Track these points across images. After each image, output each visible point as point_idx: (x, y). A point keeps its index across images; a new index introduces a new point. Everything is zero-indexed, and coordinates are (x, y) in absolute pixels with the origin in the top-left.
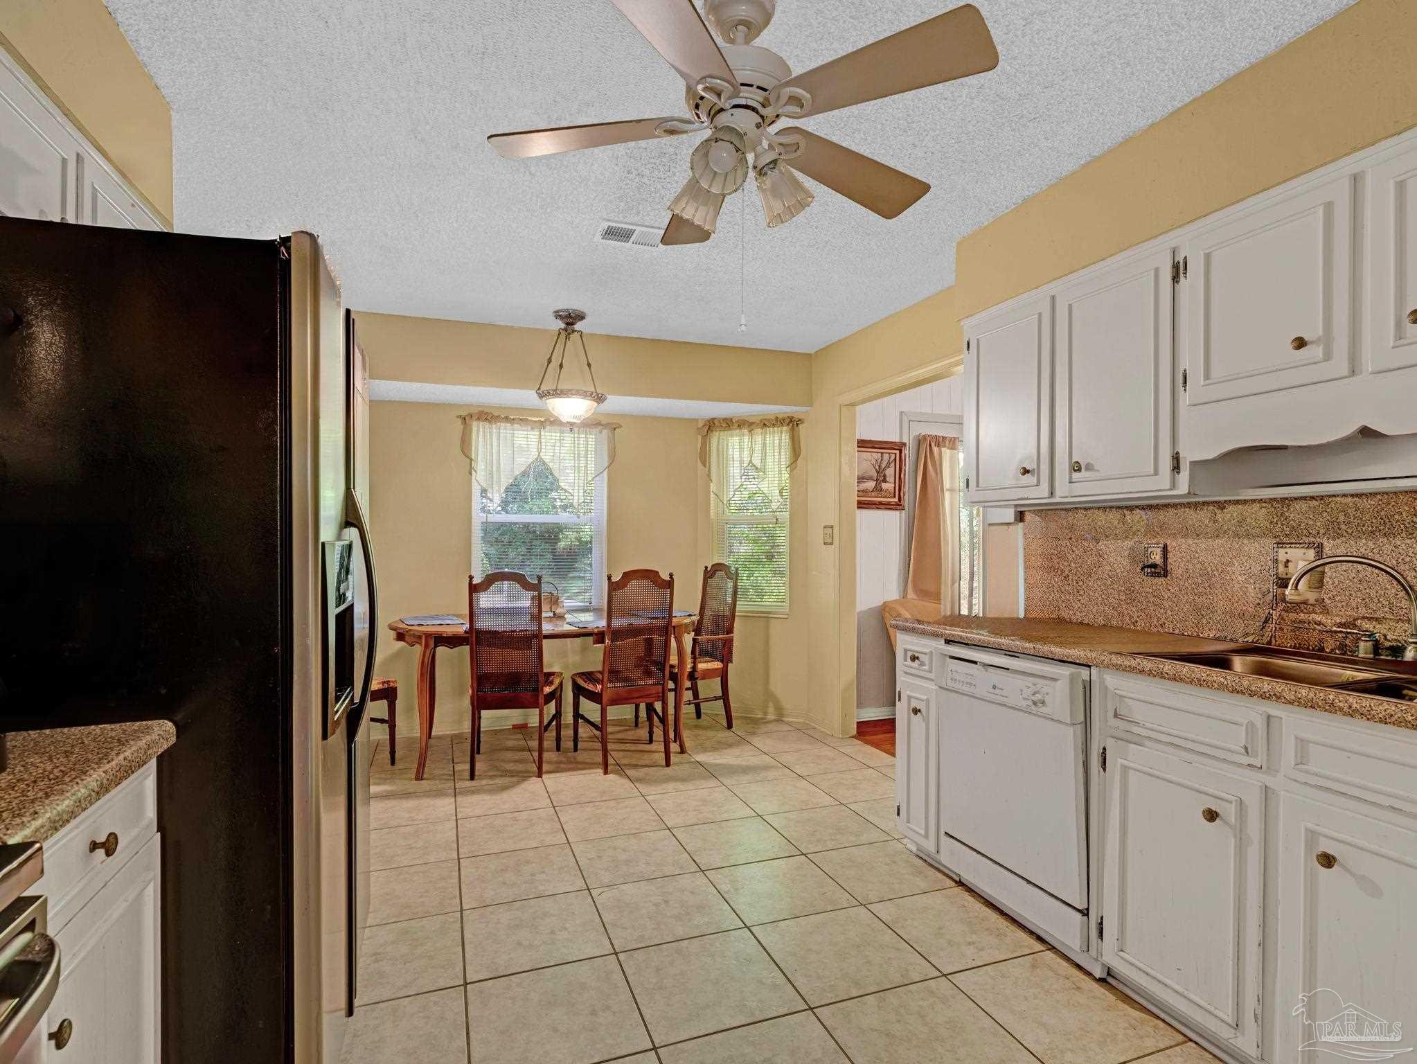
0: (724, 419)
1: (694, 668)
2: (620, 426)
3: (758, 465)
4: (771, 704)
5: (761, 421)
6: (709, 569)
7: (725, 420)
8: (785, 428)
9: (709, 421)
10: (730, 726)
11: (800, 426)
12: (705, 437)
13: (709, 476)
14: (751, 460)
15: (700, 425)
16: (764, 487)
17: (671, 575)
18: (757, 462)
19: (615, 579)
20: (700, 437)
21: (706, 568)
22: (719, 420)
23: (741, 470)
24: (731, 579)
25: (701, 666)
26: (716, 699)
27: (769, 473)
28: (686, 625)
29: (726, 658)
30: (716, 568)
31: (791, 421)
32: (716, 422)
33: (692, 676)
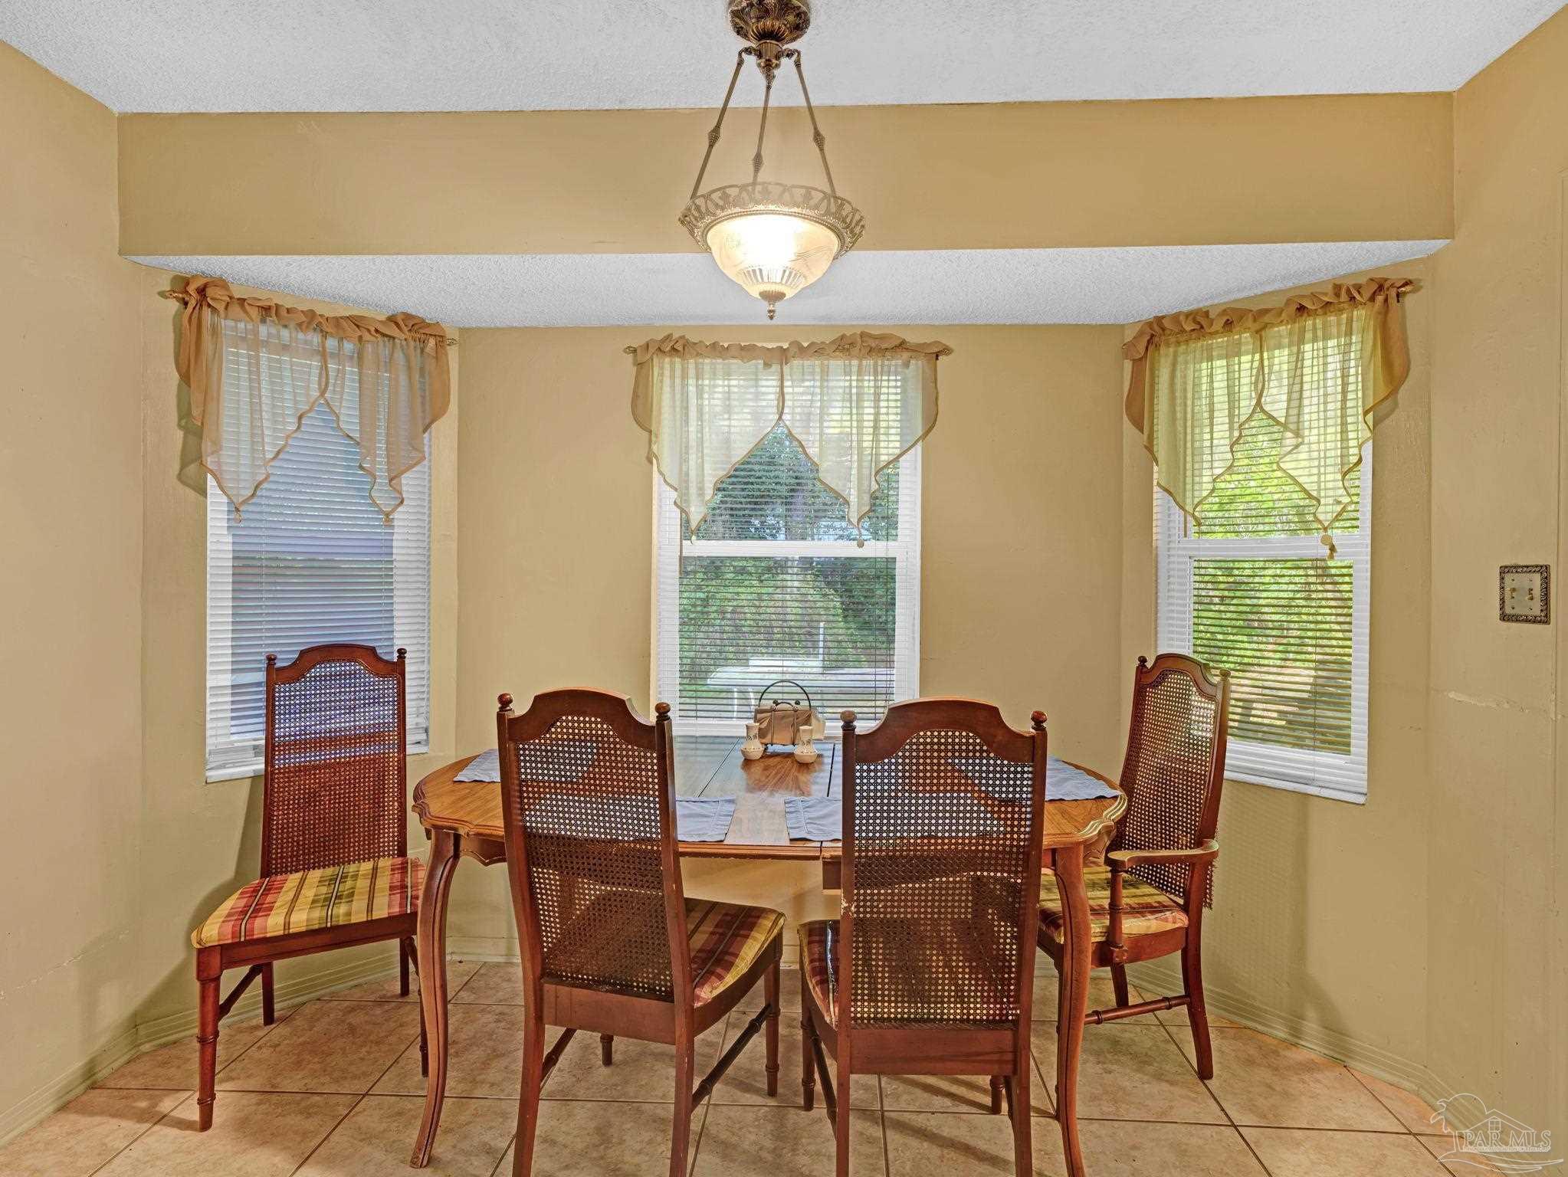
0: (1188, 315)
1: (1113, 930)
2: (946, 351)
3: (1281, 416)
4: (1311, 1014)
5: (1289, 302)
6: (1149, 665)
7: (1192, 315)
8: (1359, 314)
9: (1150, 324)
10: (1205, 1072)
11: (1409, 301)
12: (1138, 362)
13: (1150, 448)
14: (1259, 403)
15: (1129, 336)
16: (1300, 465)
17: (1038, 720)
18: (1279, 409)
19: (862, 727)
20: (1128, 365)
21: (1143, 660)
22: (1175, 318)
23: (1231, 429)
24: (1211, 698)
25: (1131, 926)
26: (1168, 1003)
27: (1311, 436)
28: (1088, 845)
29: (1194, 900)
30: (1169, 664)
31: (1381, 288)
32: (1166, 323)
33: (1105, 954)
